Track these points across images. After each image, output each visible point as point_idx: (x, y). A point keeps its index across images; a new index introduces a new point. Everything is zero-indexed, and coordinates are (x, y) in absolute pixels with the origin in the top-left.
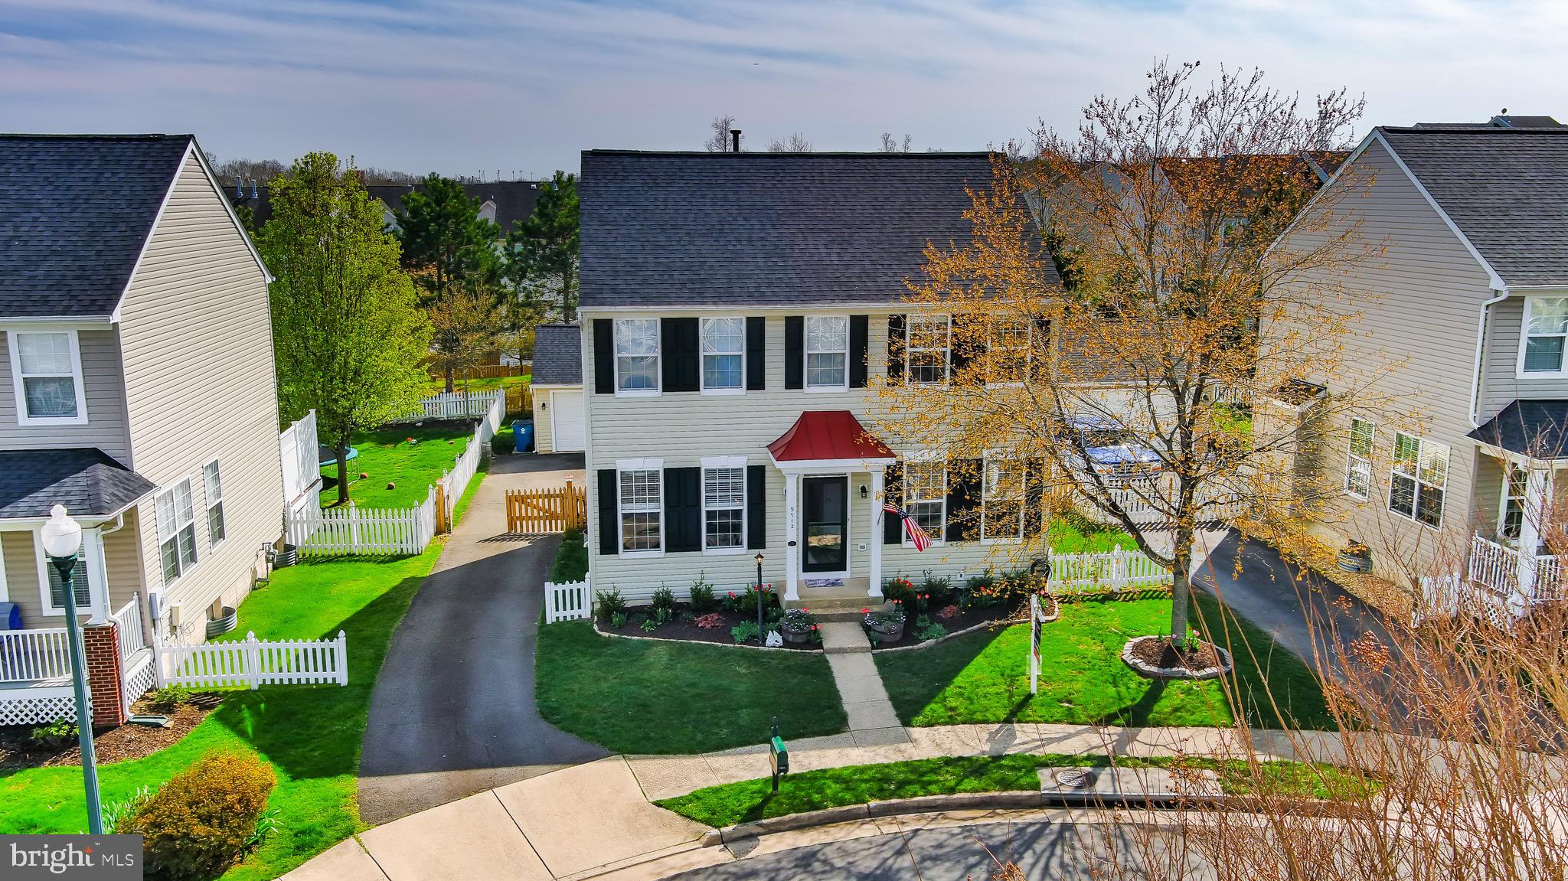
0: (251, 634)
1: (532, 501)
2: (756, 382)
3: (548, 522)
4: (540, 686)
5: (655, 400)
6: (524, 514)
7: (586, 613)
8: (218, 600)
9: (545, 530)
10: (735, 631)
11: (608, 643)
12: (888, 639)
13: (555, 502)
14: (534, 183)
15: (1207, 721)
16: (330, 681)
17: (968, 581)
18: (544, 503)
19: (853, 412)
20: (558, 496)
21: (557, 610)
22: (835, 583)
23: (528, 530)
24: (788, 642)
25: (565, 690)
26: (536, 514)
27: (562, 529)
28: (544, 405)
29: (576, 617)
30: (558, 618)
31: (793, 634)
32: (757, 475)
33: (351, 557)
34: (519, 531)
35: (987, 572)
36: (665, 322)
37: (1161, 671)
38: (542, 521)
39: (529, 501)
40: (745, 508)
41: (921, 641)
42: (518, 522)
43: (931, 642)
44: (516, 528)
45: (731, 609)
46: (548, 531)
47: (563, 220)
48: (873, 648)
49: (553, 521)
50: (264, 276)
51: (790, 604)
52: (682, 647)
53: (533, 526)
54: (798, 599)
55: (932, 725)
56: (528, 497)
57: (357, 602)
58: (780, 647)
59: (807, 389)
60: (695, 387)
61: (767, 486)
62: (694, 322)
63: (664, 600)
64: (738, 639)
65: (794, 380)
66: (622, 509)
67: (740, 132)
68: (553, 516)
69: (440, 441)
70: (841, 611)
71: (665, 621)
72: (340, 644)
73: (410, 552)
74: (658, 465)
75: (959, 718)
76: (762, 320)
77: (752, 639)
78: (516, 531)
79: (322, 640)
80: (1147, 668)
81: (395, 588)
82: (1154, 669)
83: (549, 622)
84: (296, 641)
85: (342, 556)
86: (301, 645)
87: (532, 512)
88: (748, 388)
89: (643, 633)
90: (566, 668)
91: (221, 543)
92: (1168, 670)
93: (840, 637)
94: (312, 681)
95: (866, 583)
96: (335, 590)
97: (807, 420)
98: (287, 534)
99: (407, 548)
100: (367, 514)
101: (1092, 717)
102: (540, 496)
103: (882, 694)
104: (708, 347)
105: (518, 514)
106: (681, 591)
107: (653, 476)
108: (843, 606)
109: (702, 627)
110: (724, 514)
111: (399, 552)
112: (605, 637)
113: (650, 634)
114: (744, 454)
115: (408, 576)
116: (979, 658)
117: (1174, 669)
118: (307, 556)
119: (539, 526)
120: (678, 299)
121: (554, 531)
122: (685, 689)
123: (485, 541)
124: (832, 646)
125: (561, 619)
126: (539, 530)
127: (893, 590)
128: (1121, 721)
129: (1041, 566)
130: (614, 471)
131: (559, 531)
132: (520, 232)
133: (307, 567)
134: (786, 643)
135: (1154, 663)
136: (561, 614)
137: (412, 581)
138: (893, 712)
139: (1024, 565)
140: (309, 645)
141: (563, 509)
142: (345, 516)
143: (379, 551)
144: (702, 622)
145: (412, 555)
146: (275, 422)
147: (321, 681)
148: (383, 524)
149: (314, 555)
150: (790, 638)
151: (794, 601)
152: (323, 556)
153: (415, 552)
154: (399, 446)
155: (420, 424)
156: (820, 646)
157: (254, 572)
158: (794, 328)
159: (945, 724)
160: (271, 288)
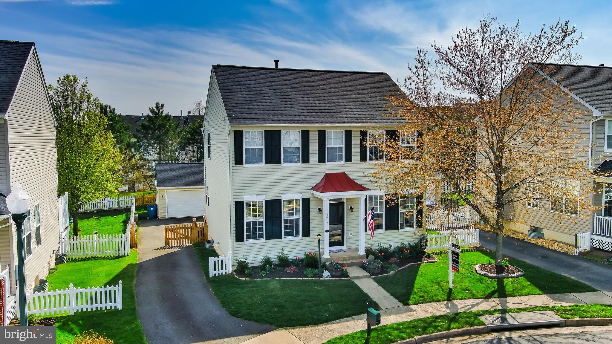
0: (71, 285)
1: (177, 231)
2: (306, 159)
3: (184, 240)
4: (222, 303)
5: (262, 168)
6: (173, 237)
7: (229, 271)
8: (37, 277)
9: (183, 244)
10: (305, 272)
11: (246, 282)
12: (376, 271)
13: (188, 230)
14: (133, 116)
15: (531, 293)
16: (113, 308)
17: (394, 248)
18: (182, 231)
19: (346, 173)
20: (189, 228)
21: (215, 270)
22: (341, 251)
23: (175, 244)
24: (334, 275)
25: (238, 303)
26: (178, 237)
27: (191, 243)
28: (162, 196)
29: (224, 273)
30: (215, 274)
31: (335, 271)
32: (306, 202)
33: (94, 258)
34: (170, 245)
35: (402, 243)
36: (266, 132)
37: (498, 275)
38: (181, 240)
39: (175, 230)
40: (301, 218)
41: (389, 272)
42: (170, 241)
43: (393, 272)
44: (169, 244)
45: (298, 264)
46: (184, 244)
47: (160, 123)
48: (371, 276)
49: (187, 240)
50: (54, 121)
51: (327, 260)
52: (284, 282)
53: (177, 242)
54: (330, 257)
55: (417, 304)
56: (175, 229)
57: (109, 275)
58: (330, 278)
59: (327, 163)
60: (279, 162)
61: (310, 207)
62: (279, 132)
63: (267, 262)
64: (309, 275)
65: (321, 159)
66: (246, 220)
67: (278, 61)
68: (187, 237)
69: (110, 217)
70: (349, 262)
71: (270, 271)
72: (119, 288)
73: (123, 254)
74: (262, 198)
75: (427, 300)
76: (308, 132)
77: (315, 276)
78: (169, 245)
79: (105, 286)
80: (491, 275)
81: (124, 269)
82: (495, 275)
83: (211, 276)
84: (91, 288)
85: (89, 258)
86: (94, 290)
87: (177, 236)
88: (302, 163)
89: (261, 277)
90: (231, 294)
91: (40, 247)
92: (501, 275)
93: (354, 272)
94: (104, 309)
95: (357, 250)
96: (94, 271)
97: (328, 176)
98: (60, 248)
99: (122, 252)
100: (102, 237)
101: (482, 295)
102: (181, 228)
103: (387, 294)
104: (285, 144)
105: (170, 237)
106: (274, 257)
107: (261, 204)
108: (349, 259)
109: (289, 272)
110: (291, 220)
111: (118, 255)
112: (243, 280)
113: (265, 277)
114: (301, 193)
115: (129, 263)
116: (418, 278)
117: (503, 274)
118: (71, 259)
119: (180, 242)
120: (273, 121)
121: (187, 244)
122: (296, 298)
123: (157, 249)
124: (354, 276)
125: (217, 275)
126: (180, 244)
127: (369, 252)
128: (496, 296)
129: (423, 240)
130: (243, 202)
131: (190, 244)
132: (140, 128)
133: (73, 263)
134: (332, 276)
135: (493, 273)
136: (217, 272)
137: (131, 266)
138: (397, 301)
139: (417, 240)
140: (98, 289)
141: (191, 234)
142: (91, 238)
143: (108, 255)
144: (288, 270)
145: (125, 256)
146: (56, 193)
147: (108, 308)
148: (111, 242)
149: (74, 258)
150: (334, 273)
151: (328, 258)
152: (79, 259)
153: (126, 254)
154: (90, 220)
155: (96, 212)
156: (348, 276)
157: (50, 265)
158: (322, 135)
159: (423, 303)
160: (57, 127)
